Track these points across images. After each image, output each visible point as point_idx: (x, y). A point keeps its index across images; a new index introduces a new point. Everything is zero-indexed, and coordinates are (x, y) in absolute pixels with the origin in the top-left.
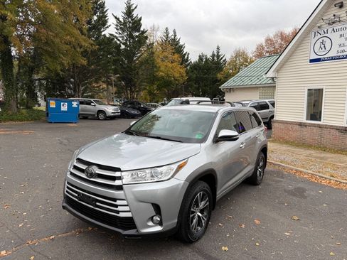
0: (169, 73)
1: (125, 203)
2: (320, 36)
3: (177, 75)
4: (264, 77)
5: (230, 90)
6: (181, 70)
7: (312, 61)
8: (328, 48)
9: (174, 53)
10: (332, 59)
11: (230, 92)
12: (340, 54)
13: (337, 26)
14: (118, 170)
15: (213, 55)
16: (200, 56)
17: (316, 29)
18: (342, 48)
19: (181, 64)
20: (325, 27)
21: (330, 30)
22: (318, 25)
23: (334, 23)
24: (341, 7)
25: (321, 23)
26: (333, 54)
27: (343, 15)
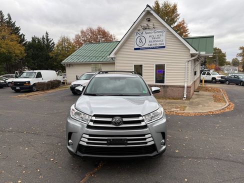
0: (10, 50)
1: (150, 135)
2: (139, 35)
3: (18, 52)
4: (108, 57)
5: (70, 65)
6: (20, 48)
7: (135, 49)
8: (144, 43)
9: (12, 33)
10: (146, 48)
11: (70, 66)
12: (150, 46)
13: (148, 31)
14: (139, 116)
15: (43, 38)
16: (33, 38)
17: (136, 31)
18: (151, 43)
19: (20, 43)
20: (142, 31)
21: (144, 32)
22: (138, 29)
23: (146, 29)
24: (149, 21)
25: (140, 28)
26: (146, 46)
27: (151, 26)
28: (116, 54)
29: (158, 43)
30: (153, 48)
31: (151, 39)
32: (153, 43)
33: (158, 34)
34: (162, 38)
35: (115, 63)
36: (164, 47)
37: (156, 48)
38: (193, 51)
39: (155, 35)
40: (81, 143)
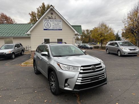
2: (46, 22)
7: (44, 29)
8: (50, 26)
10: (51, 30)
12: (53, 29)
13: (51, 20)
17: (45, 19)
18: (54, 27)
20: (48, 19)
21: (49, 20)
23: (50, 18)
24: (52, 14)
25: (47, 17)
26: (51, 28)
27: (53, 17)
28: (31, 32)
29: (58, 27)
30: (55, 30)
31: (54, 24)
32: (55, 27)
33: (58, 22)
34: (60, 25)
35: (30, 37)
36: (61, 30)
37: (56, 30)
38: (76, 33)
39: (56, 23)
40: (77, 83)
